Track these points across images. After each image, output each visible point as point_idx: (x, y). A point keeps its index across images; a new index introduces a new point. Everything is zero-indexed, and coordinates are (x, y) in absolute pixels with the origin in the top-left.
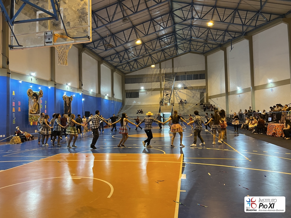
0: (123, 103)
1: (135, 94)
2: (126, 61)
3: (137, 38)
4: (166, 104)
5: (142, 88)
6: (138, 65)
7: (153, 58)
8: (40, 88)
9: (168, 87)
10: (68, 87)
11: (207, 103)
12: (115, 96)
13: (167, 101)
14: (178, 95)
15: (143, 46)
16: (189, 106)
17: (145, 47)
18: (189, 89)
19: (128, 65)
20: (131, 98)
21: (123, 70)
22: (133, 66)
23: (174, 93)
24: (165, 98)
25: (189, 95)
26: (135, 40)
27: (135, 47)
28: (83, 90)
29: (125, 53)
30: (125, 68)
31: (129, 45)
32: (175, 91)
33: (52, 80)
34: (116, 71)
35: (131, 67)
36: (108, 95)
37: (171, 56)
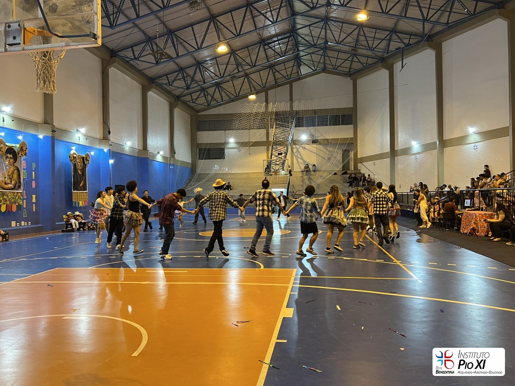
0: (193, 168)
1: (216, 152)
2: (199, 85)
3: (220, 41)
4: (276, 172)
5: (232, 140)
6: (224, 94)
7: (252, 81)
8: (20, 137)
9: (281, 139)
10: (81, 136)
11: (354, 172)
12: (177, 157)
13: (277, 167)
14: (301, 155)
15: (232, 57)
16: (321, 176)
17: (236, 59)
18: (320, 144)
19: (202, 93)
20: (209, 159)
21: (192, 105)
22: (212, 97)
23: (293, 151)
24: (274, 160)
25: (322, 154)
26: (215, 45)
27: (216, 58)
28: (110, 143)
29: (196, 69)
30: (196, 99)
31: (205, 53)
32: (294, 146)
33: (48, 121)
34: (179, 106)
35: (210, 98)
36: (161, 153)
37: (287, 77)
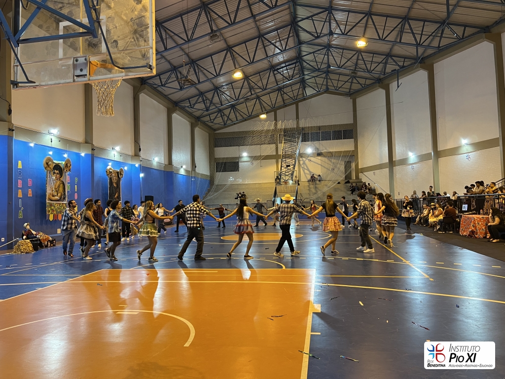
0: (212, 180)
1: (232, 165)
2: (217, 107)
3: (236, 68)
4: (286, 182)
5: (245, 154)
6: (238, 115)
7: (263, 103)
8: (66, 156)
9: (289, 153)
10: (116, 154)
11: (356, 181)
12: (197, 170)
13: (287, 178)
14: (307, 167)
15: (246, 82)
16: (326, 185)
17: (249, 84)
18: (325, 156)
19: (219, 114)
20: (225, 171)
21: (210, 124)
22: (228, 117)
23: (300, 163)
24: (284, 171)
25: (326, 166)
26: (232, 72)
27: (232, 83)
28: (141, 159)
29: (214, 93)
30: (214, 119)
31: (221, 80)
32: (301, 159)
33: (88, 141)
34: (199, 126)
35: (226, 119)
36: (184, 167)
37: (293, 98)
